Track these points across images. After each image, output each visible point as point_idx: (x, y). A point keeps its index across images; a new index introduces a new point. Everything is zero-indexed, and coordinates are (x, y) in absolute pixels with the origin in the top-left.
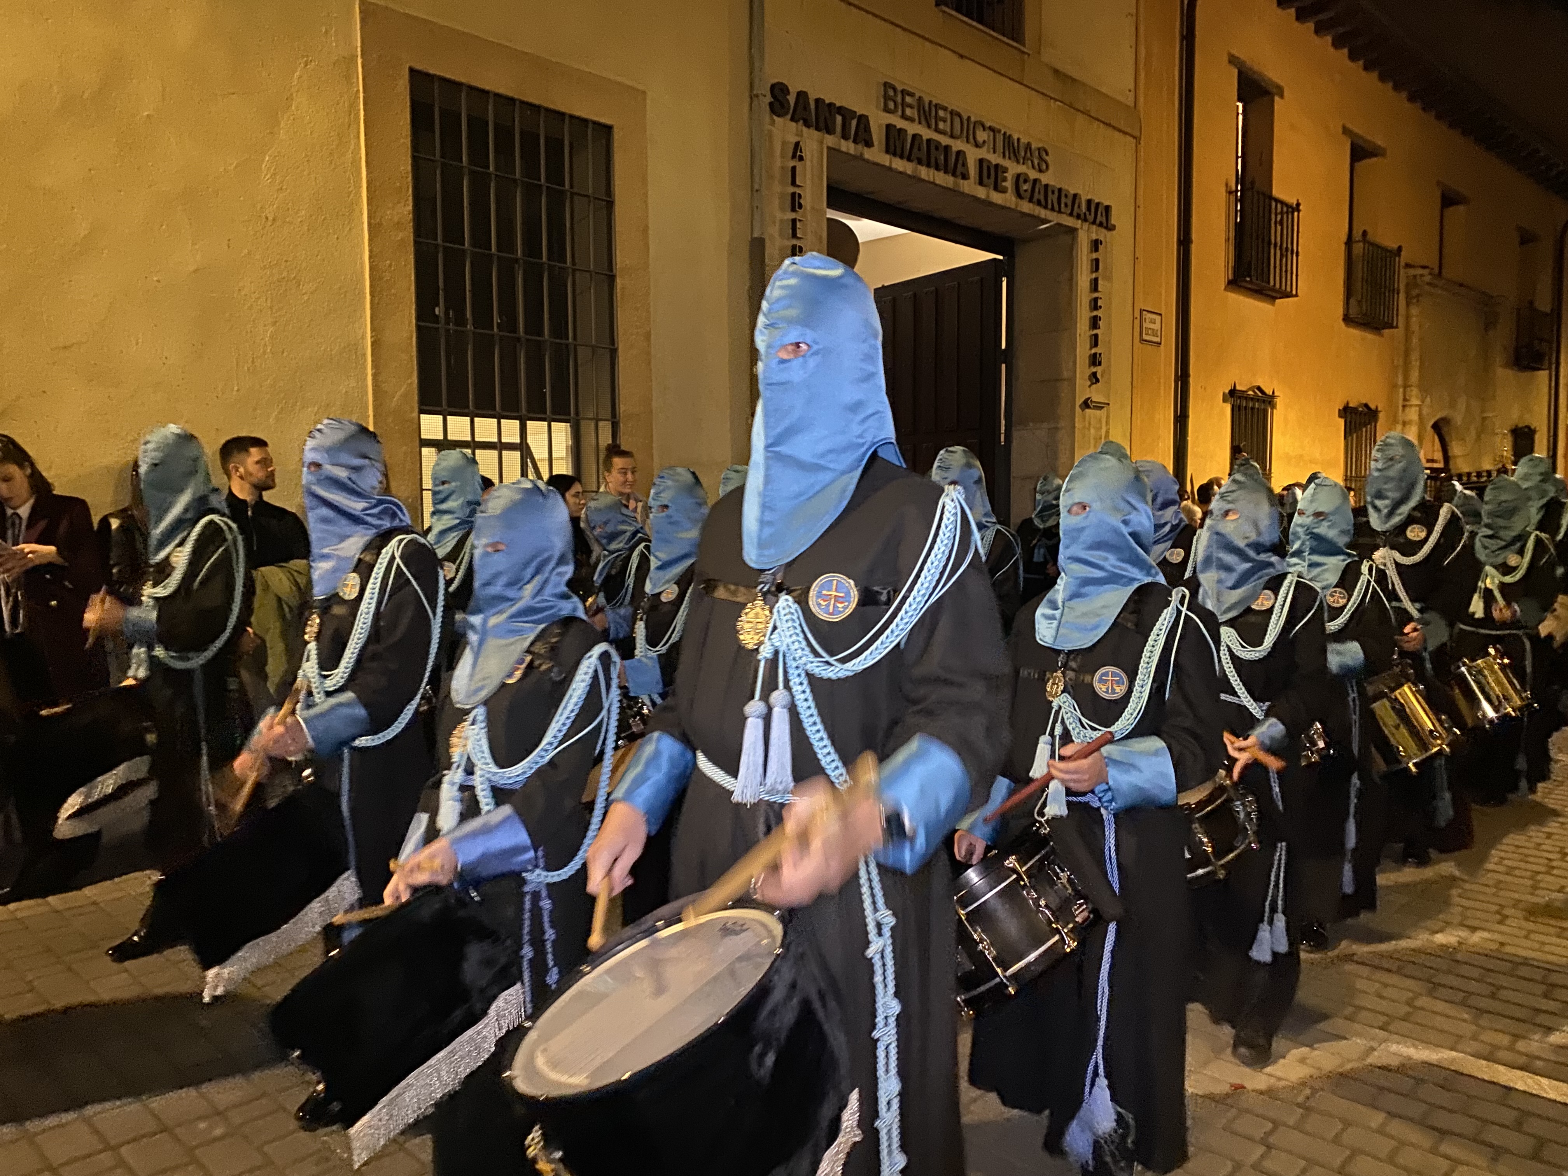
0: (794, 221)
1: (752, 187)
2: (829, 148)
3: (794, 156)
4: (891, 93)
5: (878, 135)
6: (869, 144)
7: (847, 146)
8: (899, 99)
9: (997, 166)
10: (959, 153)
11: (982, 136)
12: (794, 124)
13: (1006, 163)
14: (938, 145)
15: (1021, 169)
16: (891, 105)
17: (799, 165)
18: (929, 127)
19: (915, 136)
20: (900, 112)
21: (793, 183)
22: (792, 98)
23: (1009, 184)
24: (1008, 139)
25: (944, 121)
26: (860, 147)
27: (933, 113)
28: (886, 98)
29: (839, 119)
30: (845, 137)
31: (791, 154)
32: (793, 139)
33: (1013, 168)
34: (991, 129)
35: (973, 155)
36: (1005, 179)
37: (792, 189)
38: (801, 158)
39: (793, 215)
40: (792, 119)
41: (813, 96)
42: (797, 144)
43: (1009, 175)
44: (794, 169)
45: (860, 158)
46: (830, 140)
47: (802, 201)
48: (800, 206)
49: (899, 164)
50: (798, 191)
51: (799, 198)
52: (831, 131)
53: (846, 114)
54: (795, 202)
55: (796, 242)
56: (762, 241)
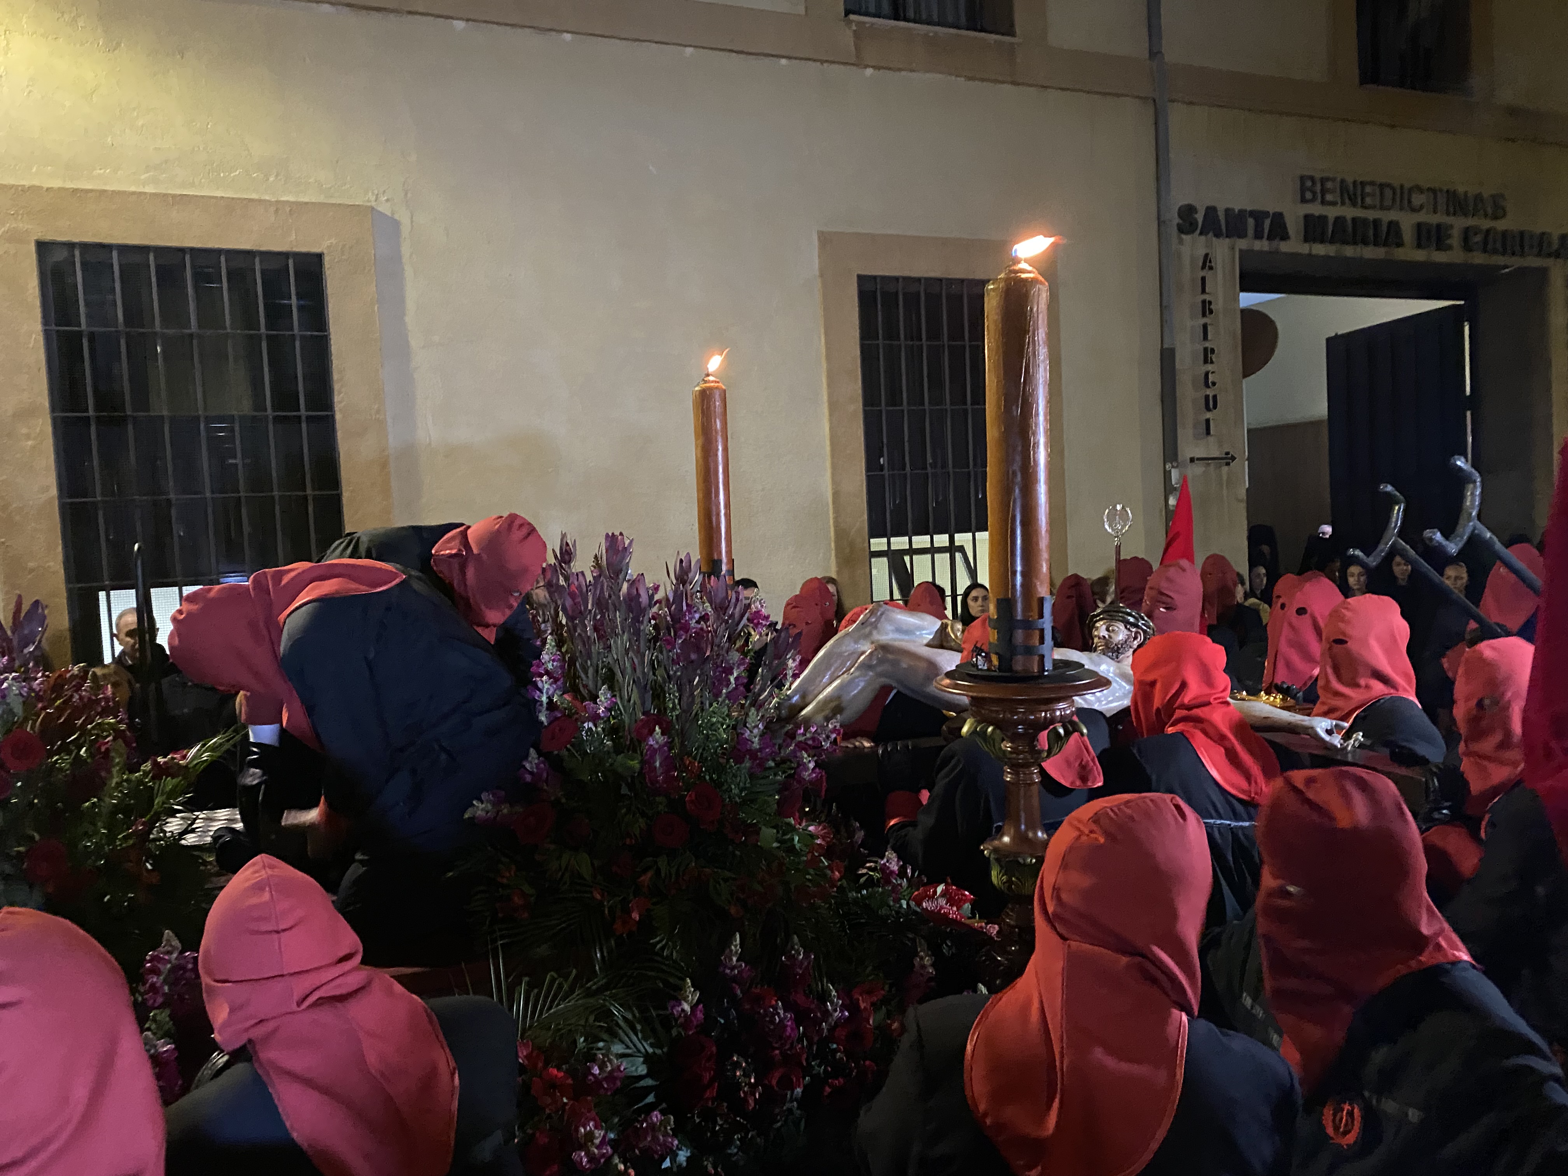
0: (1205, 327)
1: (1161, 302)
2: (1241, 251)
3: (1203, 268)
4: (1309, 184)
5: (1294, 227)
6: (1285, 237)
7: (1262, 245)
8: (1318, 188)
9: (1439, 226)
10: (1390, 223)
11: (1418, 199)
12: (1203, 238)
13: (1450, 220)
14: (1365, 221)
15: (1470, 222)
16: (1309, 195)
17: (1207, 273)
18: (1354, 205)
19: (1337, 219)
20: (1319, 200)
21: (1204, 291)
22: (1200, 215)
23: (1455, 241)
24: (1451, 195)
25: (1373, 195)
26: (1275, 243)
27: (1359, 192)
28: (1303, 190)
29: (1251, 222)
30: (1258, 236)
31: (1200, 266)
32: (1202, 252)
33: (1459, 223)
34: (1429, 189)
35: (1407, 222)
36: (1450, 237)
37: (1202, 298)
38: (1211, 267)
39: (1204, 321)
40: (1201, 234)
41: (1222, 208)
42: (1207, 255)
43: (1454, 233)
44: (1203, 279)
45: (1277, 252)
46: (1242, 244)
47: (1212, 307)
48: (1211, 312)
49: (1320, 249)
50: (1208, 297)
51: (1210, 303)
52: (1242, 235)
53: (1259, 216)
54: (1206, 308)
55: (1207, 345)
56: (1173, 351)
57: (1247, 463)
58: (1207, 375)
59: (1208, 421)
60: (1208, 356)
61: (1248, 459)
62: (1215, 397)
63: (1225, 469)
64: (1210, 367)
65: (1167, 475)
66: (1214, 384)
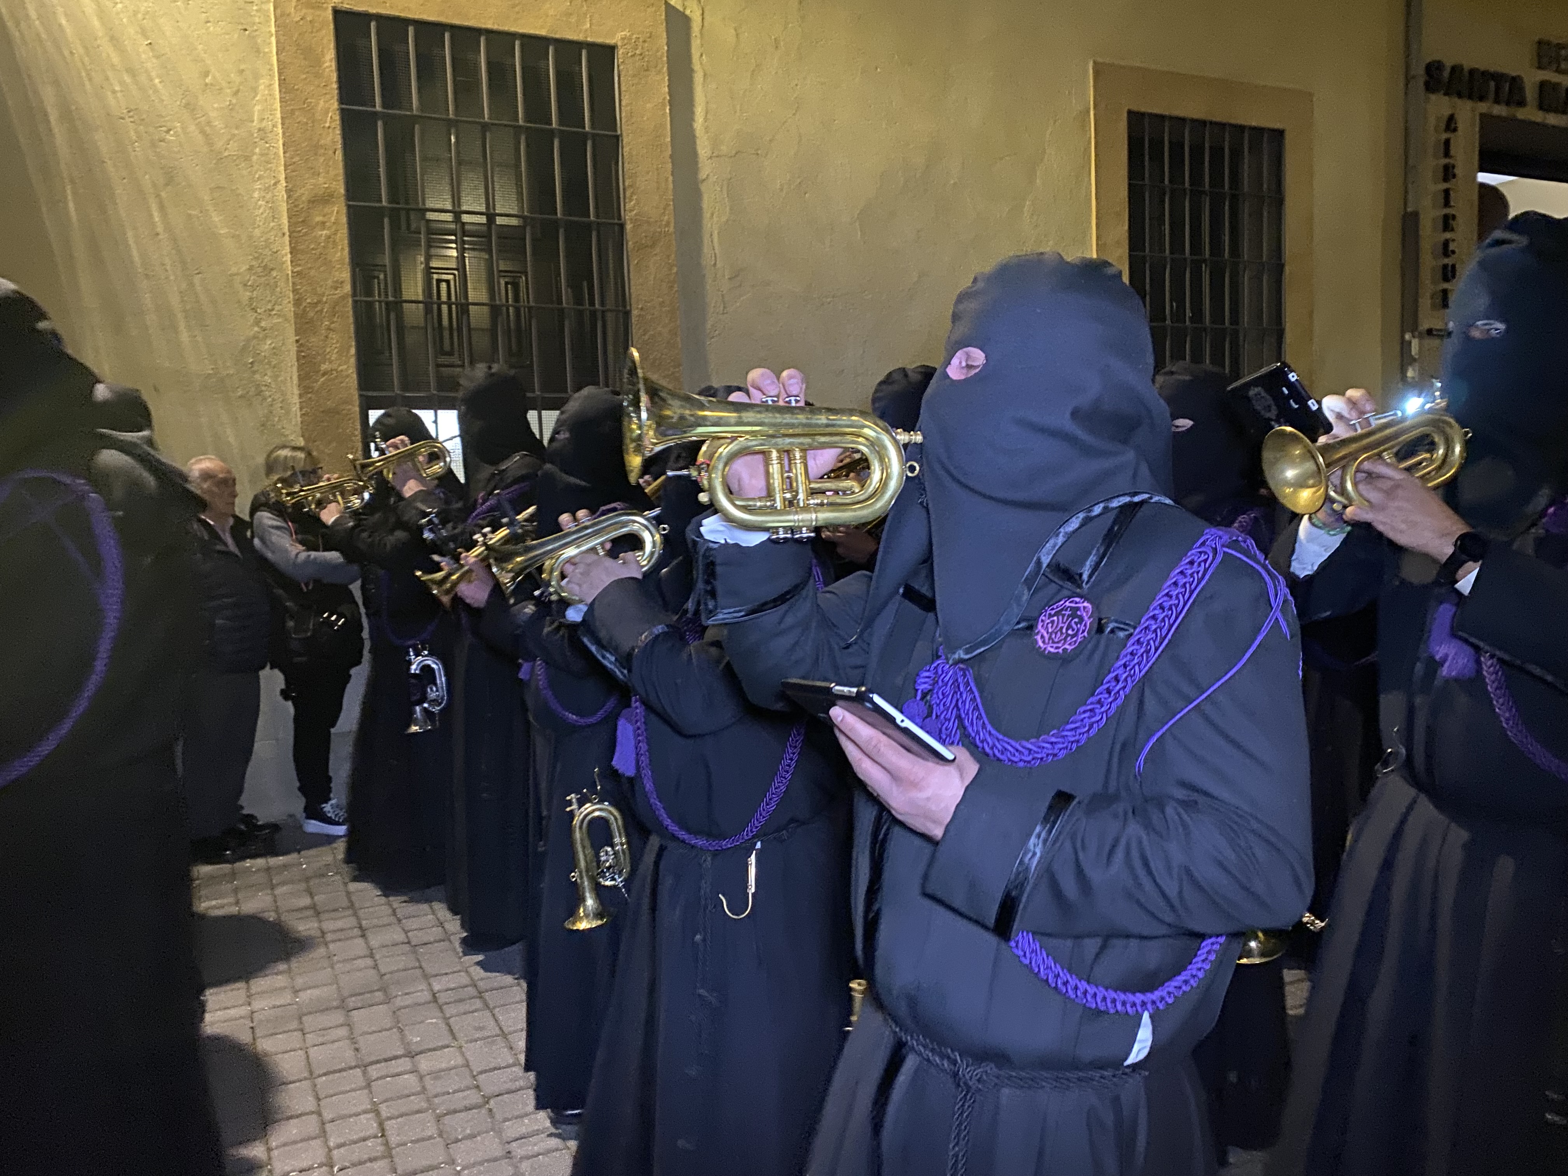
0: (1447, 192)
1: (1406, 163)
2: (1481, 114)
3: (1447, 129)
4: (1545, 49)
5: (1530, 94)
6: (1522, 103)
7: (1500, 110)
8: (1553, 54)
12: (1447, 98)
16: (1545, 61)
17: (1452, 137)
20: (1555, 67)
21: (1447, 153)
22: (1446, 73)
26: (1512, 108)
28: (1540, 55)
29: (1492, 84)
30: (1497, 101)
31: (1445, 126)
32: (1447, 113)
37: (1445, 161)
38: (1455, 130)
39: (1446, 186)
40: (1446, 94)
41: (1467, 67)
42: (1450, 117)
44: (1447, 141)
45: (1514, 119)
46: (1483, 107)
47: (1456, 171)
48: (1454, 176)
49: (1552, 119)
50: (1451, 161)
51: (1454, 167)
52: (1483, 98)
53: (1498, 77)
54: (1448, 173)
55: (1447, 211)
56: (1415, 215)
58: (1446, 244)
59: (1445, 292)
60: (1447, 223)
62: (1453, 266)
64: (1448, 235)
65: (1405, 346)
66: (1453, 252)
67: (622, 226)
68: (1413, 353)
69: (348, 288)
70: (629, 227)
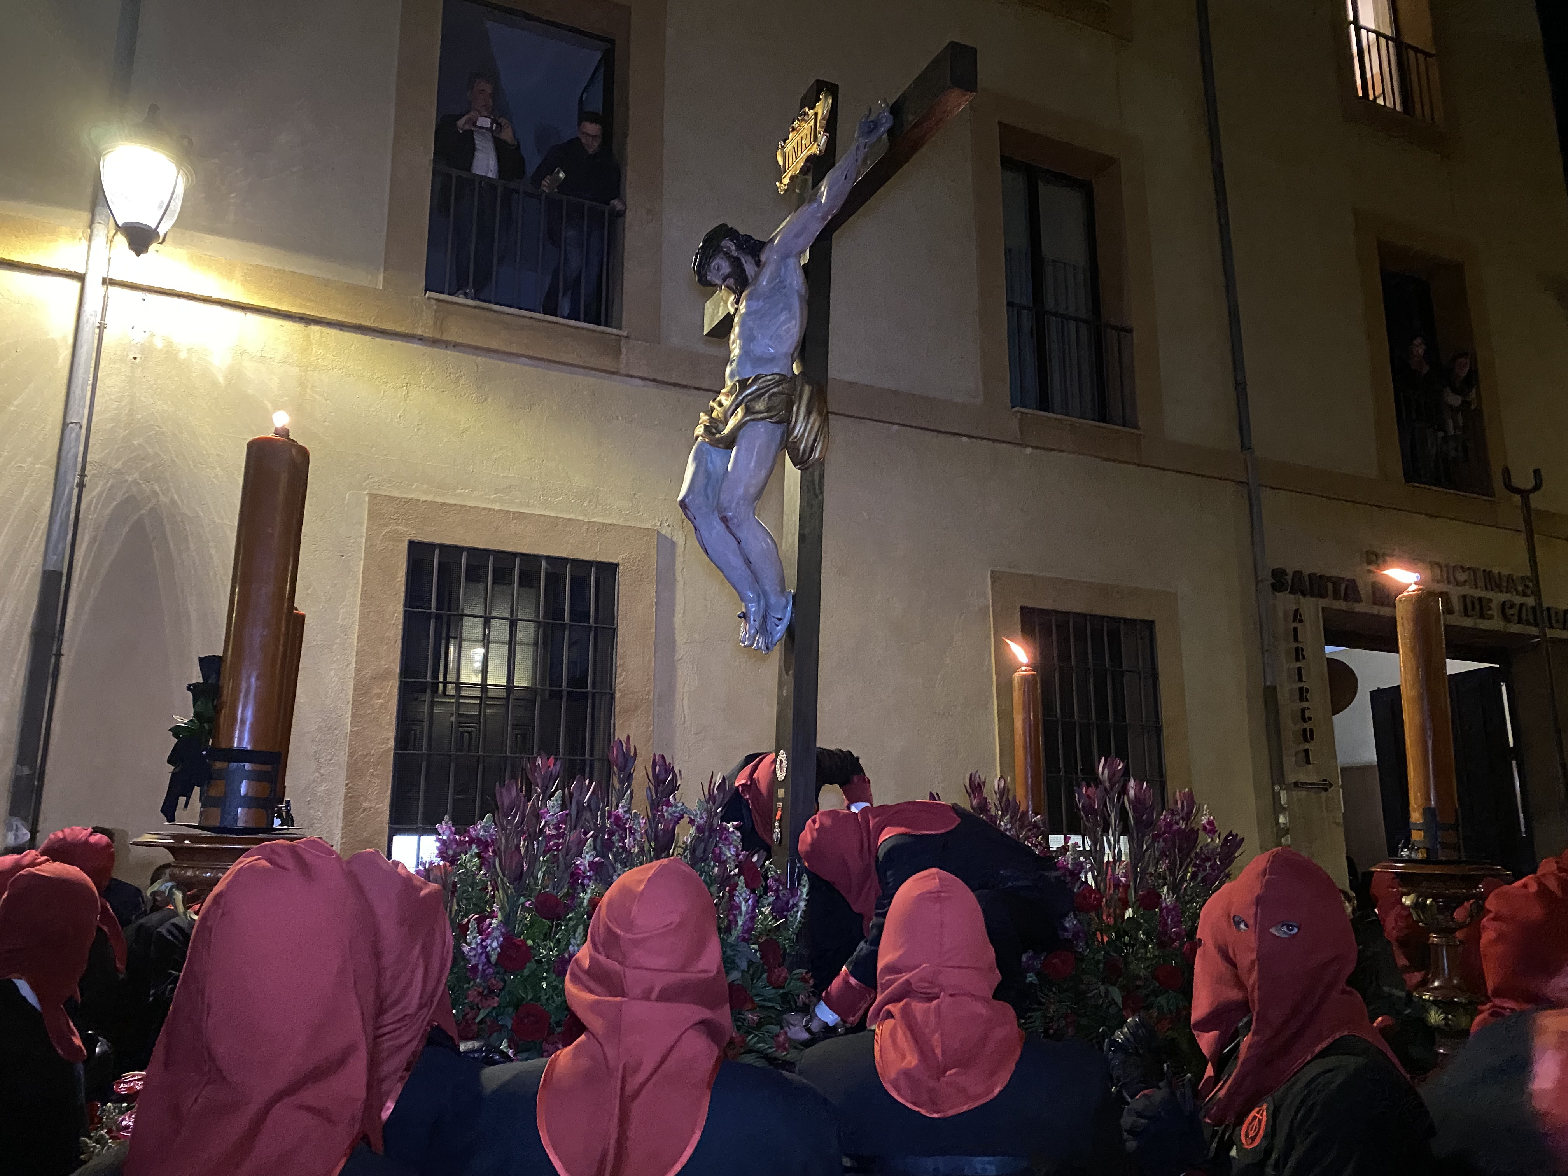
0: (1299, 669)
1: (1262, 647)
2: (1323, 608)
3: (1294, 620)
4: (1373, 558)
5: (1364, 592)
6: (1358, 600)
7: (1340, 605)
8: (1381, 561)
9: (1480, 599)
10: (1444, 594)
11: (1463, 576)
12: (1292, 596)
13: (1489, 595)
15: (1506, 597)
17: (1298, 625)
21: (1296, 639)
22: (1289, 578)
23: (1495, 611)
24: (1488, 575)
26: (1350, 604)
28: (1369, 562)
29: (1330, 585)
30: (1336, 598)
31: (1292, 618)
32: (1293, 607)
33: (1496, 598)
34: (1470, 569)
35: (1456, 593)
36: (1490, 609)
37: (1295, 645)
38: (1301, 621)
39: (1298, 665)
40: (1290, 593)
41: (1306, 573)
42: (1297, 611)
43: (1493, 605)
44: (1295, 630)
45: (1352, 612)
46: (1324, 603)
47: (1304, 653)
48: (1304, 657)
49: (1386, 611)
50: (1300, 646)
51: (1303, 650)
52: (1323, 596)
53: (1335, 580)
54: (1299, 654)
55: (1301, 685)
56: (1274, 688)
57: (1341, 790)
58: (1303, 710)
59: (1306, 751)
60: (1303, 694)
61: (1342, 787)
62: (1311, 730)
63: (1323, 794)
64: (1305, 705)
65: (1276, 796)
66: (1310, 719)
67: (612, 695)
68: (1283, 803)
69: (392, 744)
70: (618, 695)
